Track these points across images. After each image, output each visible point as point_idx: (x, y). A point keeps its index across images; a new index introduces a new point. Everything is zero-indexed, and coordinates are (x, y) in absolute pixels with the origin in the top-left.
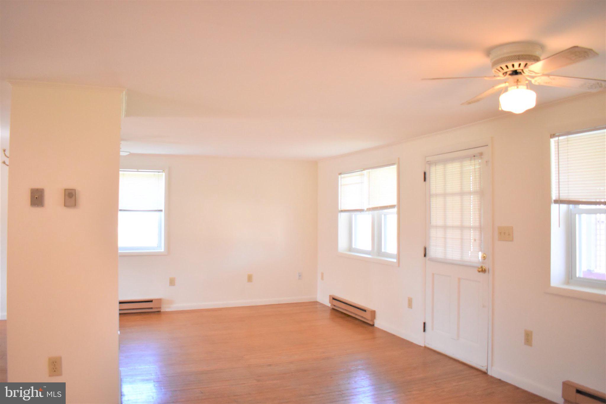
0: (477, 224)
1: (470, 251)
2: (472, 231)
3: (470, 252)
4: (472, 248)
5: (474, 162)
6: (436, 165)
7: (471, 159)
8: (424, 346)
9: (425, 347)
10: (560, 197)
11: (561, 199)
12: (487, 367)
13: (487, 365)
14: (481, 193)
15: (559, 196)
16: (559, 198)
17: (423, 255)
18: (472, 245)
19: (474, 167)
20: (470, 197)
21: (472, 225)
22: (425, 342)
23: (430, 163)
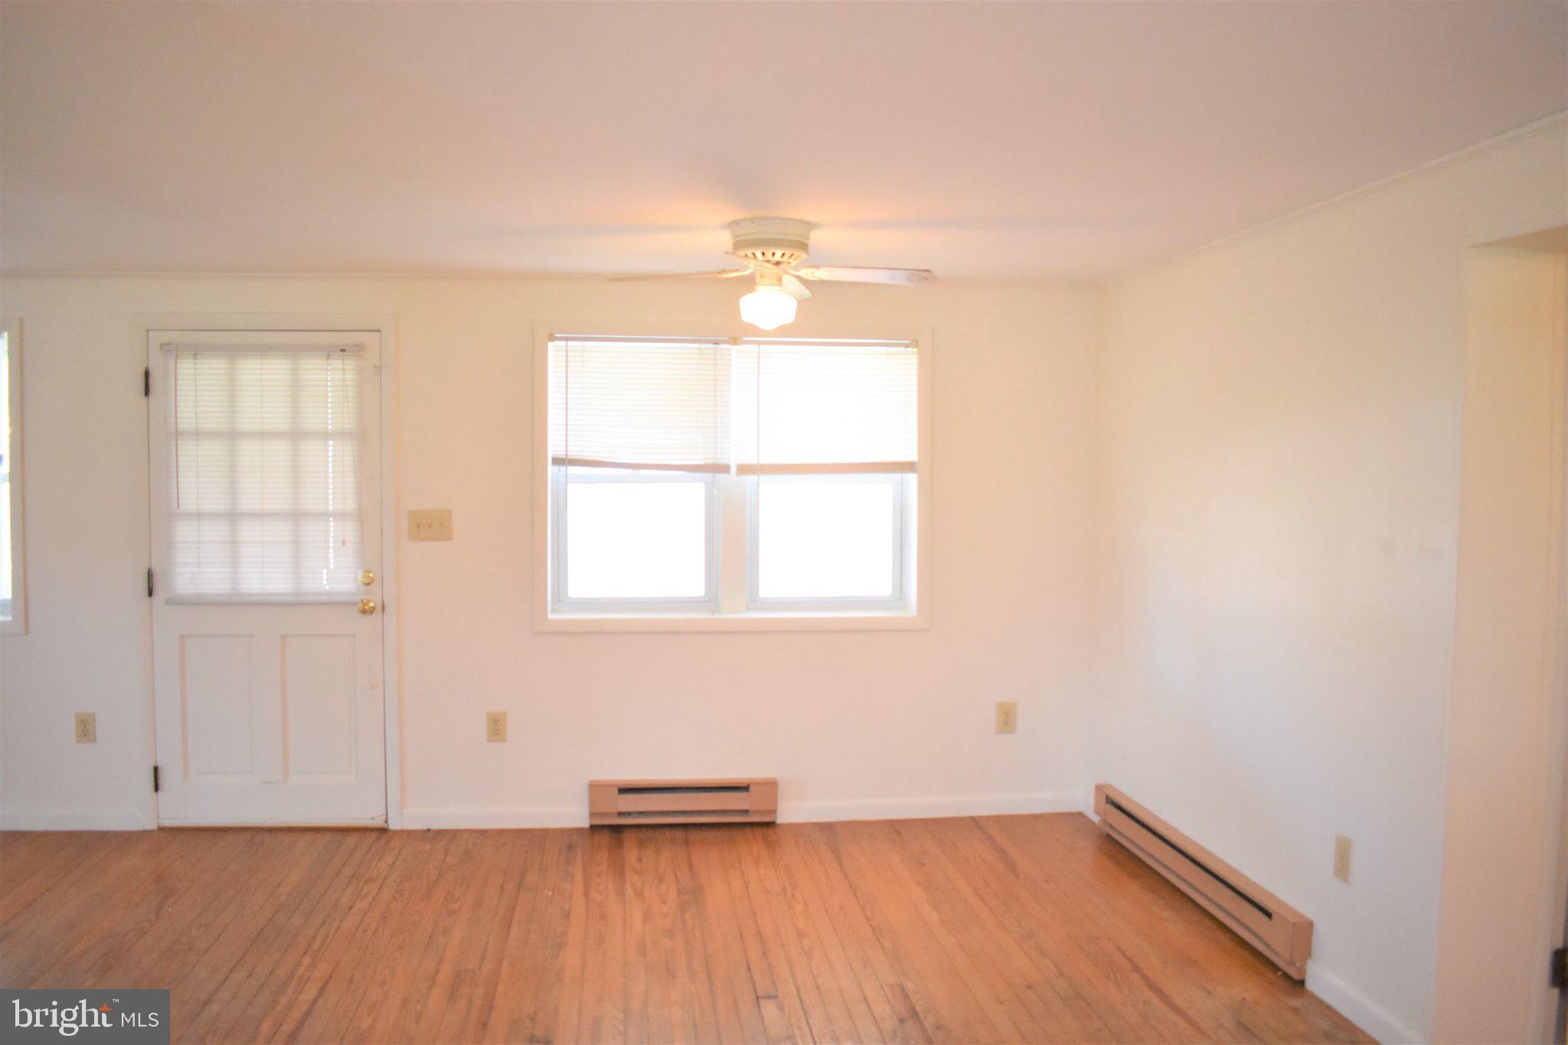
0: (350, 505)
1: (328, 568)
2: (332, 524)
3: (325, 571)
4: (332, 561)
5: (343, 364)
6: (198, 357)
7: (329, 355)
8: (154, 827)
9: (162, 829)
10: (569, 453)
11: (569, 457)
12: (385, 817)
13: (385, 812)
14: (360, 436)
15: (567, 451)
16: (567, 455)
17: (146, 591)
18: (331, 555)
19: (341, 376)
20: (327, 445)
21: (331, 508)
22: (158, 818)
23: (171, 350)
